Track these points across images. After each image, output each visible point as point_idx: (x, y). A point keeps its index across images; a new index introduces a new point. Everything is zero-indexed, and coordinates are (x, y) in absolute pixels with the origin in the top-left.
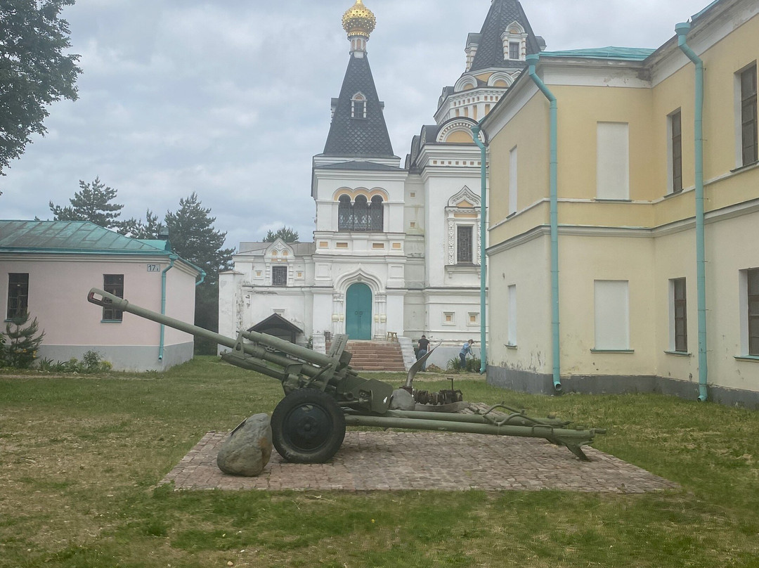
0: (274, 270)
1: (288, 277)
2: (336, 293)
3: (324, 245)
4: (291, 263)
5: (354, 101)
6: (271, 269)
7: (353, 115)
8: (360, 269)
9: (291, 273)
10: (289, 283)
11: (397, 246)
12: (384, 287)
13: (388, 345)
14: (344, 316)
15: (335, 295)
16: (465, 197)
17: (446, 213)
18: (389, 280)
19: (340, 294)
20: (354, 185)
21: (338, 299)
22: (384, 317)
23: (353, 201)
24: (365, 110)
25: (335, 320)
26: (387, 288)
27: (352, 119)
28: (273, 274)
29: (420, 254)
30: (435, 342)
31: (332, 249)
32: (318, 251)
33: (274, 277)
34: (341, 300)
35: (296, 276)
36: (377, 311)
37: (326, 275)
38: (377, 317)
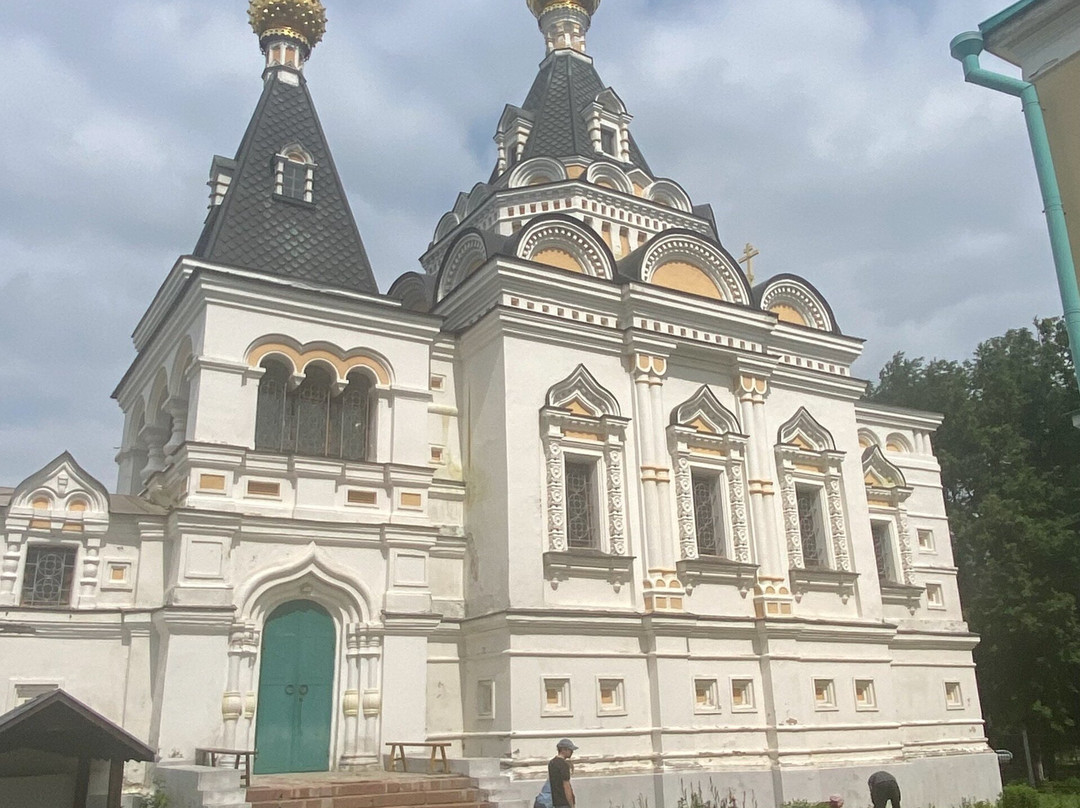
0: (31, 556)
1: (78, 578)
2: (242, 630)
3: (211, 484)
4: (94, 535)
5: (285, 161)
6: (22, 553)
7: (279, 190)
8: (313, 560)
9: (91, 567)
10: (81, 597)
11: (411, 500)
12: (376, 613)
13: (435, 785)
14: (253, 701)
15: (238, 635)
16: (577, 391)
17: (544, 423)
18: (392, 592)
19: (251, 631)
20: (305, 332)
21: (246, 648)
22: (374, 698)
23: (299, 373)
24: (309, 186)
25: (231, 714)
26: (389, 616)
27: (275, 197)
28: (28, 570)
29: (454, 529)
30: (526, 765)
31: (236, 498)
32: (194, 500)
33: (27, 582)
34: (253, 650)
35: (106, 578)
36: (349, 684)
37: (215, 574)
38: (353, 698)
